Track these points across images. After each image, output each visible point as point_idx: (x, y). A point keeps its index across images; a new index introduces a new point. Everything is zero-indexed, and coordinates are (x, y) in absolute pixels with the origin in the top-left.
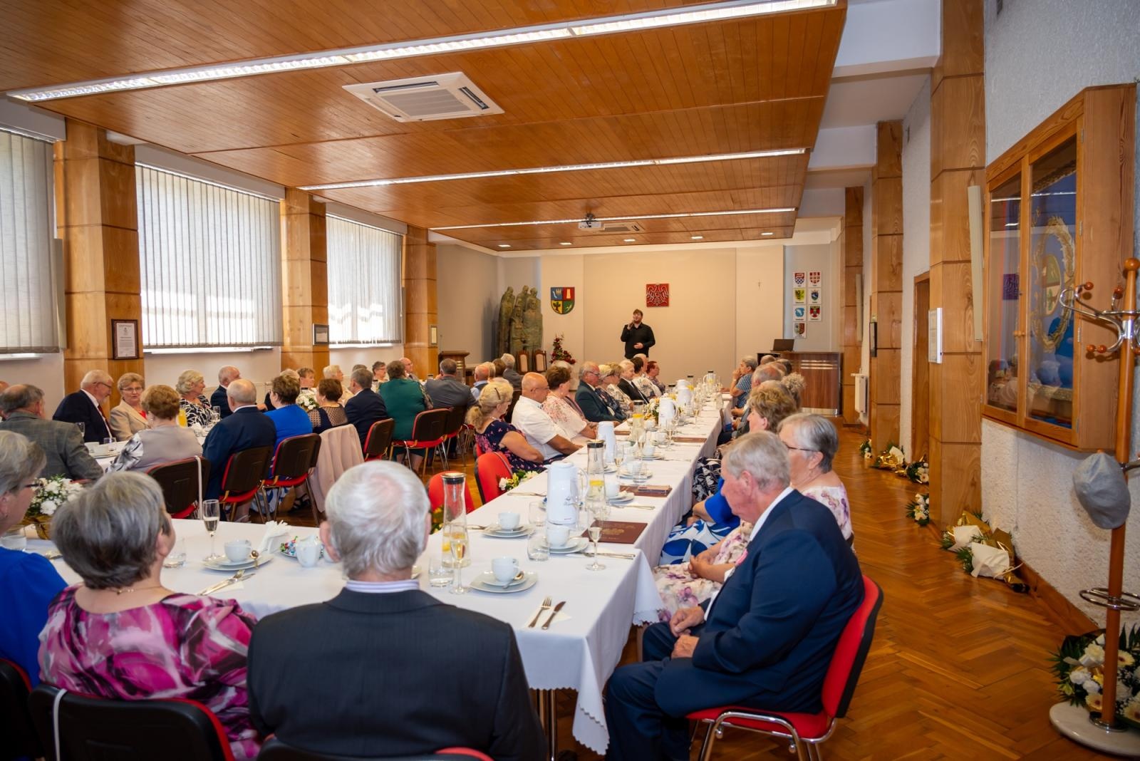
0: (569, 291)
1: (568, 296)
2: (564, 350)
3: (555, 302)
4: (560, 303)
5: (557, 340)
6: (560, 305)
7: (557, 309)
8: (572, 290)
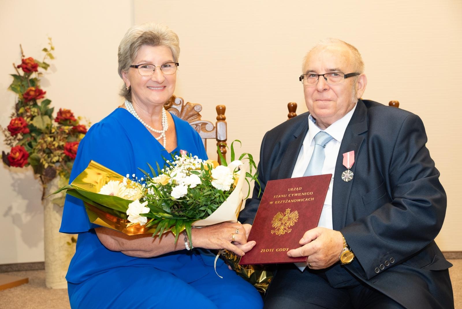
2: (56, 106)
5: (29, 67)
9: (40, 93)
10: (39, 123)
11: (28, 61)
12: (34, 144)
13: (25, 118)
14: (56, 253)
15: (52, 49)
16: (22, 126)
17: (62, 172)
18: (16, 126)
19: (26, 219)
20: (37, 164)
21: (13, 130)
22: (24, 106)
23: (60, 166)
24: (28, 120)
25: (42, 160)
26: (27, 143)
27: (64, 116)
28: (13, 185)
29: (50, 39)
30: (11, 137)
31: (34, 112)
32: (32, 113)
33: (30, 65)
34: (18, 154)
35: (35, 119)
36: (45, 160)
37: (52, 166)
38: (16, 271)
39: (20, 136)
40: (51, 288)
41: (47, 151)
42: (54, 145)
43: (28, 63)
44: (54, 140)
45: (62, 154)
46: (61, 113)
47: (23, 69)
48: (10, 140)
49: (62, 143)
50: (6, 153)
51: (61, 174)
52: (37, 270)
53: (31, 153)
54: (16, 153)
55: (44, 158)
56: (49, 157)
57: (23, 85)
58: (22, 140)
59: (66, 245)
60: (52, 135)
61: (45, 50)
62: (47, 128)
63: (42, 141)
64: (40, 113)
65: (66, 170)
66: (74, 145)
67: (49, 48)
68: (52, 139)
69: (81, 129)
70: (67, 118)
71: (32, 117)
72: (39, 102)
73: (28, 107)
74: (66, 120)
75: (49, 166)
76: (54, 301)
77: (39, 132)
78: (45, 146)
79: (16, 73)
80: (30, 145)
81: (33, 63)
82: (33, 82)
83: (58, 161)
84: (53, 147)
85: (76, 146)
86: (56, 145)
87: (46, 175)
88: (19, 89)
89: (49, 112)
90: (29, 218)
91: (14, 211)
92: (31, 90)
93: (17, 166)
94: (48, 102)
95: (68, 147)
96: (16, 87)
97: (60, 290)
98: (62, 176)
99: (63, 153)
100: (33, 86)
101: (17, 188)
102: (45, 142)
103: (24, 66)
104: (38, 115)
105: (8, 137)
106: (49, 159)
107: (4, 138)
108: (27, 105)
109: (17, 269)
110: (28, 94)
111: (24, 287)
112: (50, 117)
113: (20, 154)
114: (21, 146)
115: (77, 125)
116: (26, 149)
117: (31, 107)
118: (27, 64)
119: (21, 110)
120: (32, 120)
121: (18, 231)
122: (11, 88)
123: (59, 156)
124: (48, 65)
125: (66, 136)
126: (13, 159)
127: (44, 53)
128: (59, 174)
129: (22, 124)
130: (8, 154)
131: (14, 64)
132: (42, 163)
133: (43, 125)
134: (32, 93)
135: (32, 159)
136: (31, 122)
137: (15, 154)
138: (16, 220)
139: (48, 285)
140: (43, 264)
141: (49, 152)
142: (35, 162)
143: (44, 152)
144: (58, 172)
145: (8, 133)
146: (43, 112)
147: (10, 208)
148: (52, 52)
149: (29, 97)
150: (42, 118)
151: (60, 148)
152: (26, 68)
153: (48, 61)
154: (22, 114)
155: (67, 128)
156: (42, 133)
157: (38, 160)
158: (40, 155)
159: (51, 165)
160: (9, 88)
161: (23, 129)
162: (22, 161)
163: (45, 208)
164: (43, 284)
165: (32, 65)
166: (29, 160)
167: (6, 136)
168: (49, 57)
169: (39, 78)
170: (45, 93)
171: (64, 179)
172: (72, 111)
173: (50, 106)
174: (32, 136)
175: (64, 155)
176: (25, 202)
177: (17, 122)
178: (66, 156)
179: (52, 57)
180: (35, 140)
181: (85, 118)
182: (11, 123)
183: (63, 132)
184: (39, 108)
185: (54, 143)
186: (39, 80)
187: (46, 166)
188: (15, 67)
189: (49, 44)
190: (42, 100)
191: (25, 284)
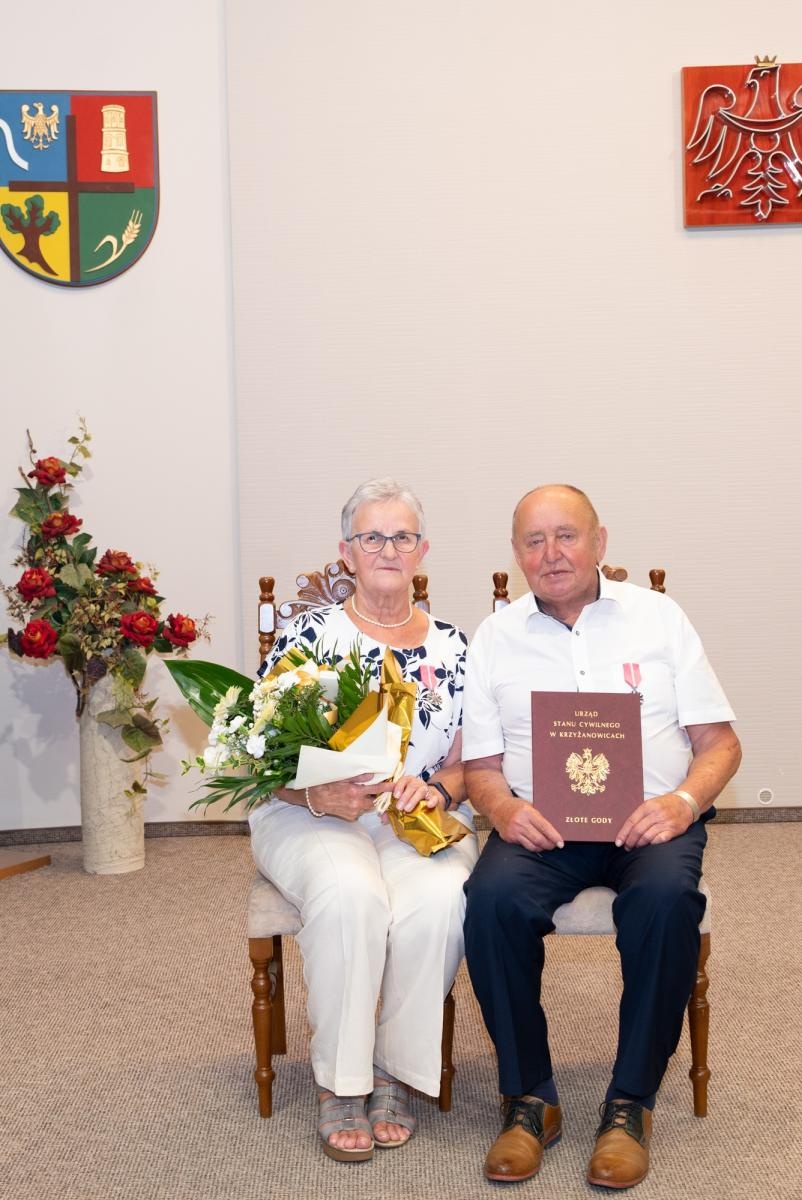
0: (114, 120)
1: (114, 159)
2: (101, 545)
3: (20, 200)
4: (56, 203)
5: (49, 474)
6: (50, 225)
7: (32, 252)
8: (141, 110)
9: (72, 523)
10: (70, 576)
11: (48, 465)
12: (65, 615)
13: (46, 569)
14: (104, 811)
15: (87, 438)
16: (44, 585)
17: (118, 666)
18: (33, 583)
19: (37, 748)
20: (72, 652)
21: (26, 590)
22: (41, 546)
23: (111, 656)
24: (52, 572)
25: (83, 644)
26: (50, 614)
27: (114, 563)
28: (14, 687)
29: (82, 420)
30: (20, 603)
31: (61, 557)
32: (57, 558)
33: (51, 471)
34: (39, 635)
35: (63, 569)
36: (87, 645)
37: (100, 656)
38: (20, 844)
39: (36, 602)
40: (95, 873)
41: (90, 629)
42: (102, 618)
43: (50, 468)
44: (102, 608)
45: (117, 633)
46: (108, 556)
47: (39, 478)
48: (19, 607)
49: (117, 615)
50: (16, 633)
51: (117, 669)
52: (58, 842)
53: (60, 633)
54: (36, 632)
55: (85, 641)
56: (93, 641)
57: (38, 508)
58: (42, 607)
59: (123, 796)
60: (95, 599)
61: (74, 440)
62: (86, 586)
63: (81, 611)
64: (71, 558)
65: (124, 661)
66: (138, 618)
67: (81, 438)
68: (98, 607)
69: (143, 585)
70: (120, 567)
71: (59, 567)
72: (70, 540)
73: (50, 548)
74: (119, 571)
75: (94, 656)
76: (107, 894)
77: (72, 593)
78: (86, 620)
79: (26, 486)
80: (57, 617)
81: (57, 468)
82: (57, 501)
83: (110, 647)
84: (100, 622)
85: (142, 619)
86: (106, 619)
87: (90, 672)
88: (32, 514)
89: (88, 558)
90: (43, 746)
91: (17, 735)
92: (55, 518)
93: (36, 657)
94: (87, 538)
95: (128, 621)
96: (27, 512)
97: (110, 875)
98: (119, 674)
99: (121, 633)
100: (57, 508)
101: (21, 693)
102: (86, 612)
103: (42, 472)
104: (69, 562)
105: (15, 603)
106: (95, 643)
107: (8, 604)
108: (48, 544)
109: (21, 840)
110: (49, 524)
111: (46, 871)
112: (90, 564)
113: (42, 633)
114: (43, 618)
115: (136, 578)
116: (53, 624)
117: (56, 547)
118: (46, 470)
119: (39, 554)
120: (58, 571)
121: (24, 771)
122: (15, 512)
123: (112, 638)
124: (80, 468)
125: (123, 601)
126: (31, 642)
127: (73, 447)
128: (113, 671)
129: (43, 580)
130: (20, 633)
131: (20, 469)
132: (83, 650)
133: (79, 581)
134: (58, 523)
135: (63, 643)
136: (56, 576)
137: (34, 634)
138: (20, 750)
139: (89, 869)
140: (78, 829)
141: (94, 630)
142: (68, 648)
143: (84, 630)
144: (111, 667)
145: (14, 595)
146: (78, 558)
147: (9, 729)
148: (86, 444)
149: (53, 531)
150: (75, 568)
151: (112, 622)
152: (46, 478)
153: (79, 460)
154: (40, 560)
155: (121, 586)
156: (77, 595)
157: (75, 646)
158: (77, 636)
159: (97, 653)
160: (12, 511)
161: (46, 589)
162: (45, 647)
163: (82, 730)
164: (79, 866)
165: (56, 472)
166: (58, 646)
167: (11, 600)
168: (81, 455)
169: (67, 493)
170: (80, 522)
171: (122, 679)
172: (128, 556)
173: (90, 546)
174: (59, 601)
175: (121, 636)
176: (37, 718)
177: (34, 577)
178: (124, 638)
179: (87, 454)
180: (65, 606)
181: (149, 565)
182: (23, 578)
183: (116, 594)
184: (68, 548)
185: (102, 614)
186: (67, 497)
187: (89, 655)
188: (23, 475)
189: (81, 428)
190: (75, 535)
191: (46, 867)
